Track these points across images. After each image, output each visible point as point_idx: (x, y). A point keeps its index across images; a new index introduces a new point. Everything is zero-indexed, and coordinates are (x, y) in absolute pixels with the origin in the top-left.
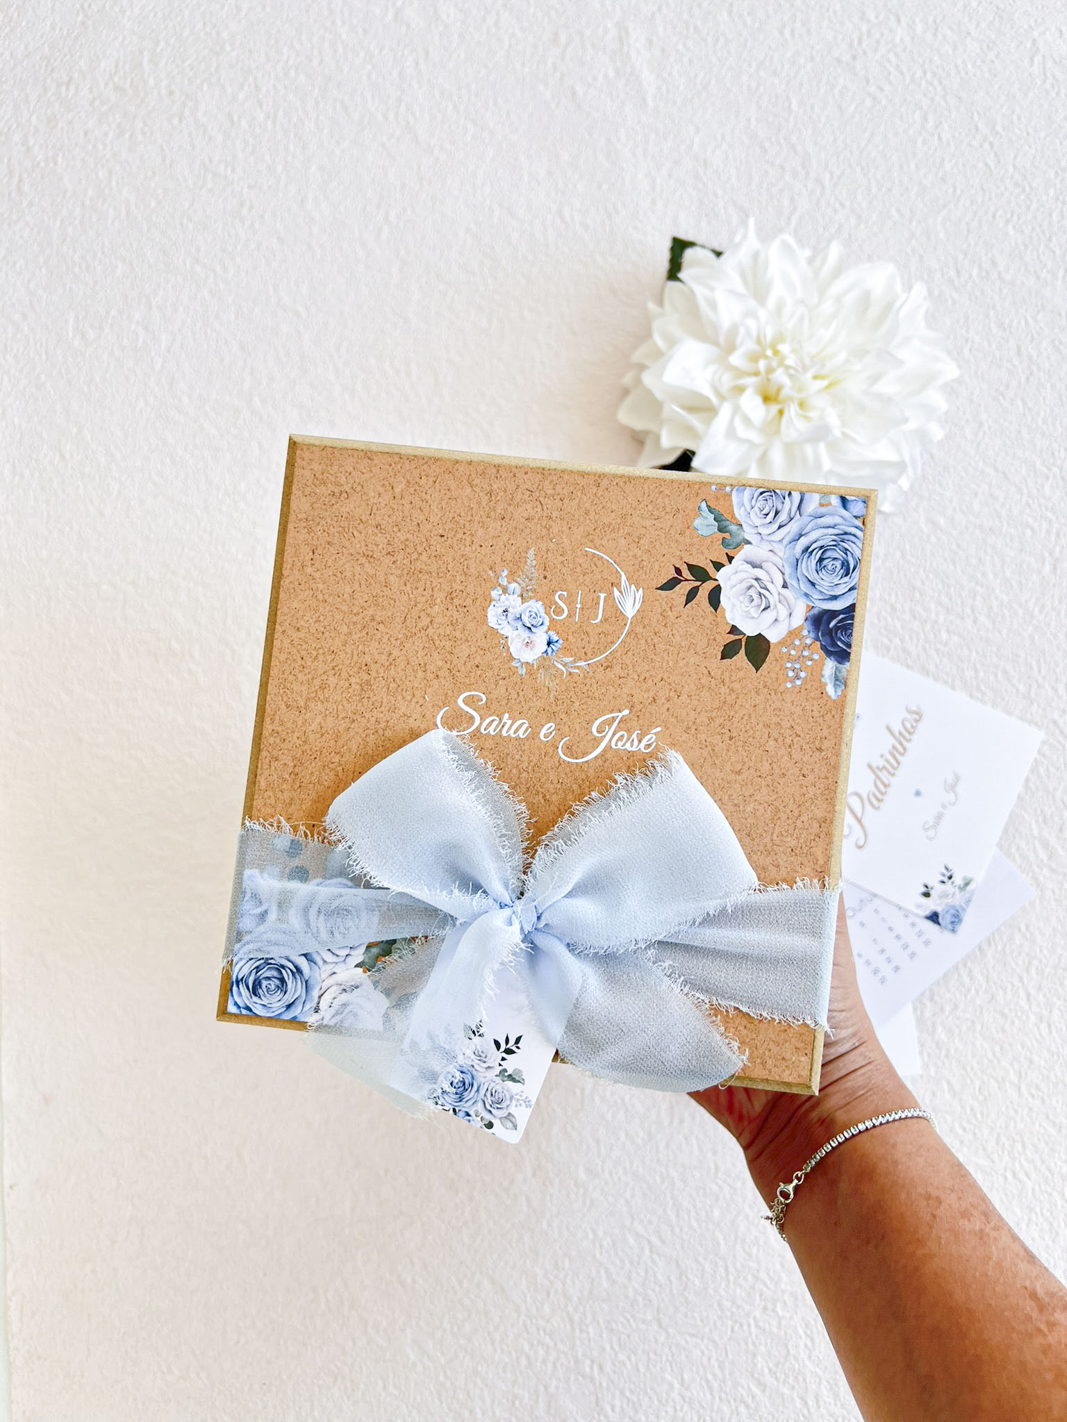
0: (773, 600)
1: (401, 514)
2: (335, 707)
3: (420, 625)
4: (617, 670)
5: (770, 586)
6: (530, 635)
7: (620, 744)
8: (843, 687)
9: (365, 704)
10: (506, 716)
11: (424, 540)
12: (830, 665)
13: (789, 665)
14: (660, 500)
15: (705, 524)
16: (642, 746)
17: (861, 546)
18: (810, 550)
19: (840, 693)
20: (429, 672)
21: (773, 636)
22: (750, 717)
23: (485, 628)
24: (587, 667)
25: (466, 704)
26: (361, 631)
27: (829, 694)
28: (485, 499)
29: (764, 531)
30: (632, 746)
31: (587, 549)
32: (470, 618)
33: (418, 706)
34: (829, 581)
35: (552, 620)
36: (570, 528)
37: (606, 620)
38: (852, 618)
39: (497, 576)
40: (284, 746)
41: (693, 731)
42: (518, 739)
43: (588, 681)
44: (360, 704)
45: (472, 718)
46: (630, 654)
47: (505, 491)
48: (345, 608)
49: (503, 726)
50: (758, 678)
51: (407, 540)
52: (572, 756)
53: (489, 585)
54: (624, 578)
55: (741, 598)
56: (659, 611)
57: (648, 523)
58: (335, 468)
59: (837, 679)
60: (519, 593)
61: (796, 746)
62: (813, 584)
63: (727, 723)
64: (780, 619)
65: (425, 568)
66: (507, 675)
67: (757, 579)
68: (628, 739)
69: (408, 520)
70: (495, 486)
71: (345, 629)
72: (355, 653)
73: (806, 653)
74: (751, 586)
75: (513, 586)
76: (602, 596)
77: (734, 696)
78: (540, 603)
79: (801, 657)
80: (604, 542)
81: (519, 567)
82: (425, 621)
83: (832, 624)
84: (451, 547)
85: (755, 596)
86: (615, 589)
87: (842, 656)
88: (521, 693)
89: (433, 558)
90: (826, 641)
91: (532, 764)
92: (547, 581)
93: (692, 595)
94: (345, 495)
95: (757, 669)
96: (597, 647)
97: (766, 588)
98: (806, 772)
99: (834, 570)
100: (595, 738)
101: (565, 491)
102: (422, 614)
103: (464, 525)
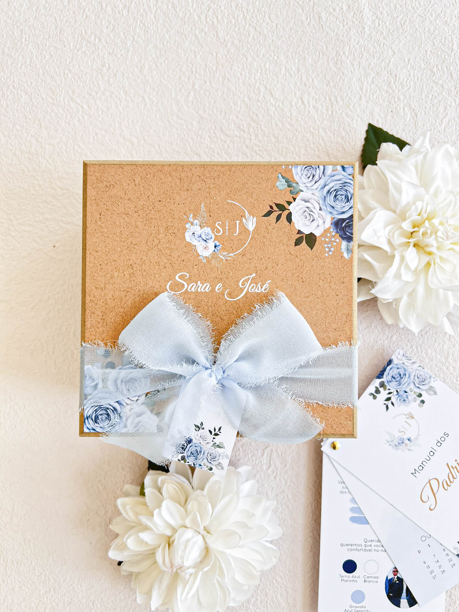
0: (316, 216)
1: (139, 193)
2: (118, 286)
3: (154, 244)
4: (248, 255)
5: (313, 210)
6: (206, 244)
8: (351, 253)
9: (133, 283)
10: (199, 282)
11: (152, 204)
12: (344, 244)
13: (326, 246)
14: (259, 175)
15: (281, 184)
16: (263, 290)
17: (353, 188)
18: (330, 192)
19: (350, 256)
20: (161, 266)
21: (317, 233)
22: (311, 271)
23: (185, 242)
24: (234, 256)
25: (180, 279)
26: (127, 249)
27: (345, 257)
28: (178, 182)
29: (309, 185)
30: (258, 290)
31: (228, 201)
32: (177, 238)
33: (157, 282)
34: (340, 205)
35: (216, 236)
36: (219, 192)
37: (241, 233)
38: (352, 221)
39: (188, 217)
40: (97, 306)
41: (285, 280)
42: (205, 292)
43: (235, 263)
44: (130, 284)
45: (183, 285)
46: (253, 248)
47: (187, 177)
48: (118, 239)
49: (198, 287)
50: (312, 253)
51: (144, 204)
52: (231, 298)
53: (184, 222)
54: (247, 213)
55: (301, 217)
56: (264, 226)
57: (255, 186)
58: (106, 174)
59: (348, 250)
60: (199, 225)
61: (332, 282)
62: (333, 207)
63: (300, 275)
64: (320, 225)
65: (154, 217)
66: (197, 263)
67: (308, 208)
68: (256, 287)
69: (143, 195)
70: (182, 176)
71: (119, 249)
72: (125, 260)
73: (333, 239)
74: (305, 211)
75: (196, 221)
76: (238, 222)
77: (302, 262)
79: (331, 242)
80: (236, 197)
81: (197, 212)
82: (156, 242)
83: (343, 225)
84: (165, 206)
85: (308, 216)
86: (243, 218)
87: (349, 239)
88: (205, 271)
89: (157, 212)
90: (341, 233)
91: (213, 303)
92: (211, 218)
93: (279, 218)
94: (112, 186)
95: (312, 249)
96: (237, 246)
97: (312, 211)
98: (337, 293)
99: (342, 200)
100: (241, 289)
101: (215, 175)
102: (155, 239)
103: (170, 195)
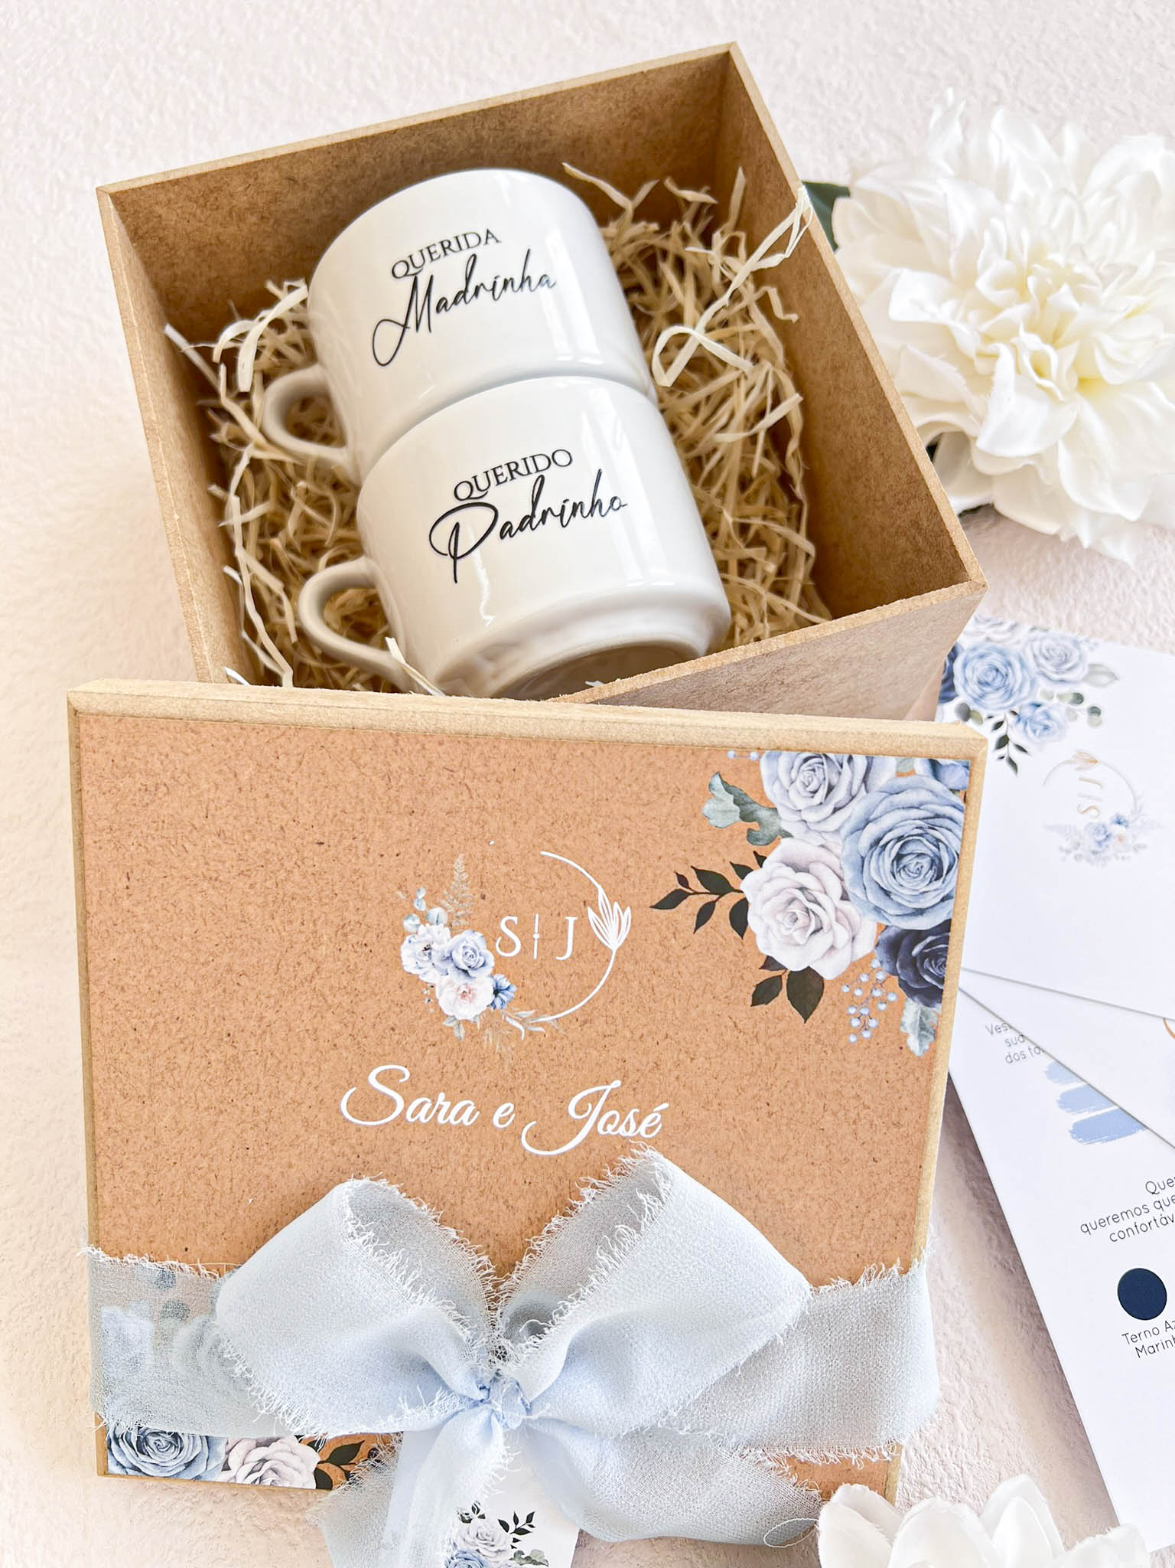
0: (828, 917)
1: (253, 814)
2: (192, 1094)
3: (300, 974)
4: (600, 1025)
5: (821, 898)
6: (467, 981)
7: (610, 1128)
8: (932, 1038)
9: (235, 1088)
10: (442, 1096)
11: (293, 851)
12: (912, 1009)
13: (852, 1011)
14: (649, 776)
15: (721, 809)
16: (642, 1129)
17: (960, 834)
18: (882, 843)
19: (927, 1047)
20: (321, 1041)
21: (828, 971)
22: (797, 1084)
23: (399, 974)
24: (556, 1024)
25: (381, 1082)
26: (214, 988)
27: (912, 1048)
28: (380, 785)
29: (812, 816)
30: (627, 1130)
31: (543, 853)
32: (375, 961)
33: (311, 1088)
34: (911, 888)
35: (498, 958)
36: (515, 823)
37: (579, 955)
38: (946, 940)
39: (411, 899)
40: (131, 1148)
41: (716, 1107)
42: (461, 1126)
43: (558, 1044)
44: (227, 1090)
45: (392, 1102)
46: (617, 1002)
47: (411, 772)
48: (186, 955)
49: (438, 1111)
50: (807, 1030)
51: (267, 852)
52: (542, 1147)
53: (399, 911)
54: (601, 893)
55: (779, 917)
56: (657, 938)
57: (633, 811)
58: (143, 748)
59: (922, 1027)
60: (445, 922)
61: (863, 1121)
62: (887, 893)
63: (764, 1093)
64: (839, 945)
65: (300, 892)
66: (437, 1038)
67: (802, 889)
68: (621, 1121)
69: (266, 822)
70: (394, 766)
71: (190, 985)
72: (211, 1019)
73: (877, 993)
74: (793, 900)
75: (436, 912)
76: (571, 920)
77: (773, 1056)
78: (479, 934)
79: (869, 1000)
80: (569, 843)
81: (442, 884)
82: (308, 968)
83: (916, 951)
84: (335, 859)
85: (800, 914)
86: (590, 910)
87: (932, 995)
88: (461, 1064)
89: (310, 877)
90: (908, 975)
91: (485, 1160)
92: (486, 902)
93: (704, 915)
94: (163, 789)
95: (806, 1018)
96: (567, 994)
97: (816, 902)
98: (877, 1155)
99: (919, 872)
100: (574, 1122)
101: (503, 768)
102: (303, 959)
103: (353, 826)
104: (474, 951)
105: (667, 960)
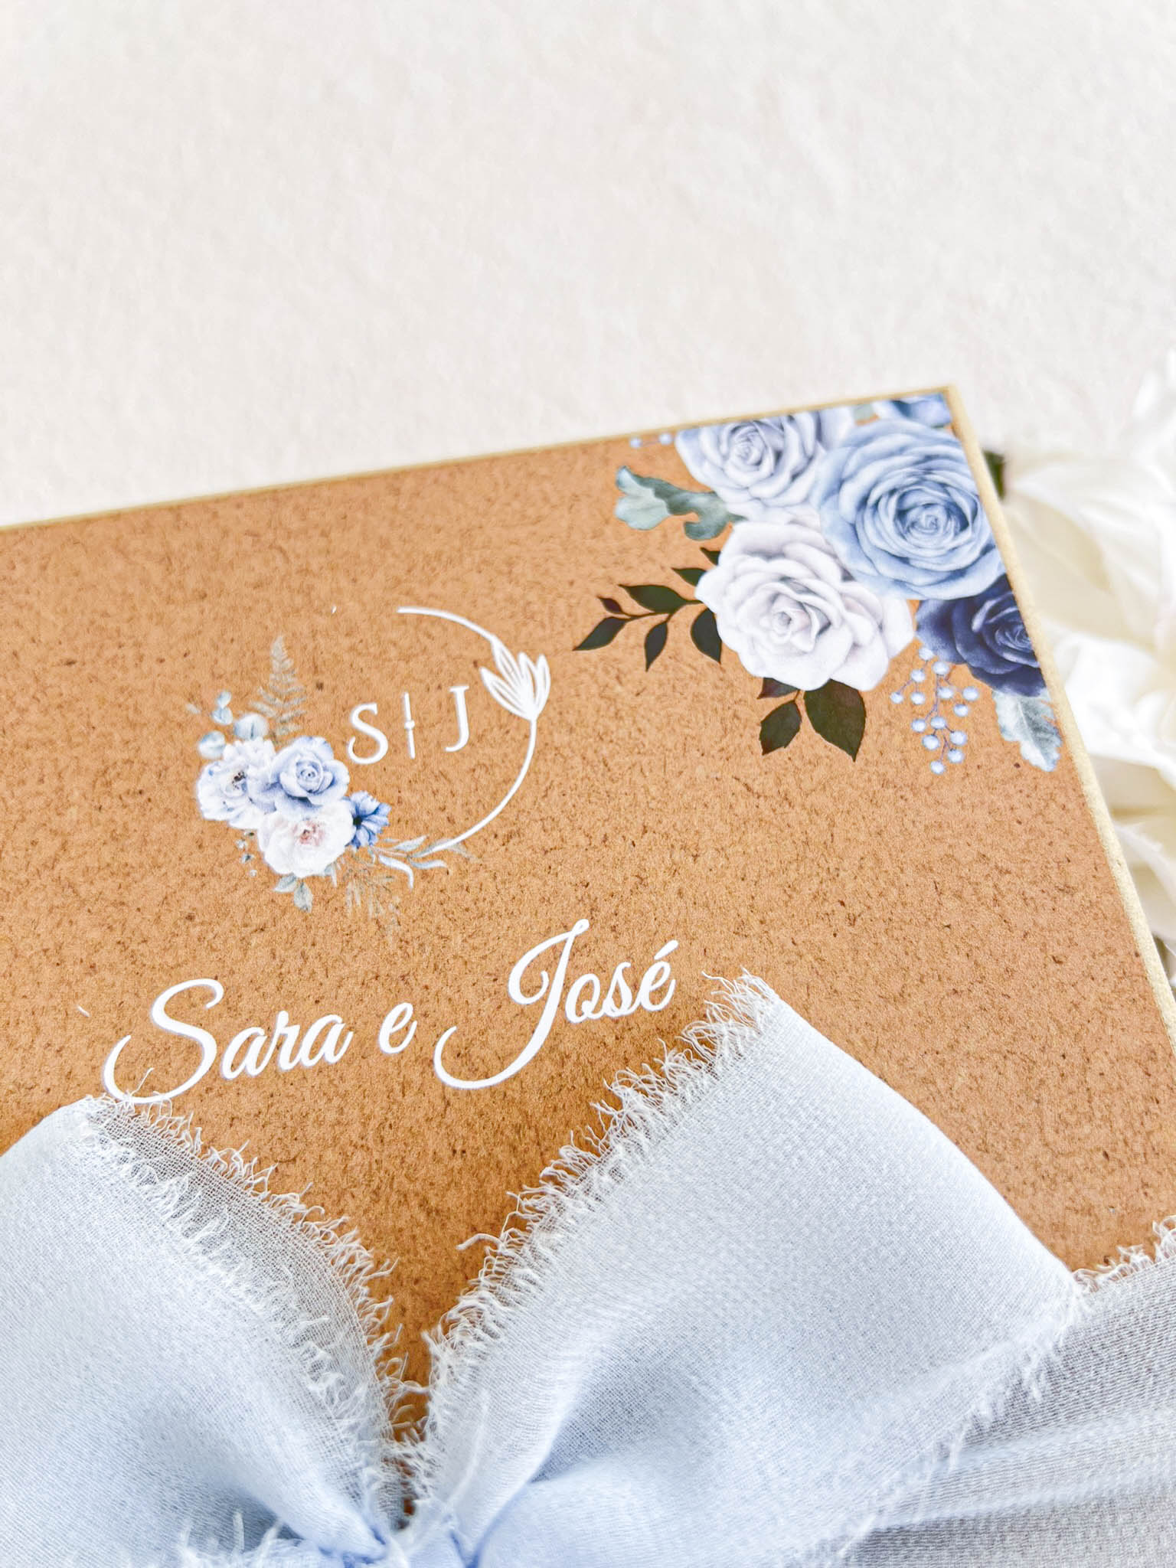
0: (834, 609)
3: (37, 859)
4: (534, 833)
5: (814, 584)
6: (309, 813)
7: (588, 1007)
8: (1056, 741)
10: (283, 1017)
11: (30, 681)
12: (1008, 705)
13: (920, 726)
14: (532, 488)
15: (639, 507)
16: (643, 998)
17: (968, 472)
18: (870, 502)
19: (1055, 755)
20: (69, 964)
21: (862, 677)
22: (878, 861)
23: (196, 826)
24: (462, 851)
25: (173, 1016)
27: (1034, 762)
29: (766, 491)
30: (618, 1003)
32: (156, 813)
33: (50, 1054)
34: (932, 547)
35: (354, 769)
37: (480, 738)
38: (1012, 601)
39: (207, 709)
41: (757, 928)
42: (322, 1068)
43: (470, 880)
45: (193, 1049)
46: (555, 794)
47: (200, 547)
49: (278, 1047)
50: (862, 771)
52: (474, 1073)
53: (189, 734)
54: (497, 646)
55: (764, 622)
56: (594, 689)
59: (1036, 728)
60: (265, 733)
61: (1009, 897)
62: (904, 560)
63: (830, 887)
64: (863, 640)
65: (39, 736)
66: (266, 917)
67: (784, 579)
68: (605, 990)
73: (946, 694)
74: (775, 597)
75: (249, 721)
76: (459, 692)
77: (823, 824)
78: (319, 740)
79: (938, 706)
81: (255, 680)
82: (49, 846)
83: (977, 623)
84: (93, 679)
85: (793, 612)
86: (484, 671)
87: (1027, 679)
88: (311, 953)
89: (53, 712)
90: (979, 658)
91: (373, 1123)
92: (325, 692)
93: (655, 642)
95: (853, 752)
96: (473, 799)
97: (808, 591)
98: (1058, 951)
99: (935, 524)
100: (522, 1012)
101: (330, 518)
102: (40, 835)
103: (118, 631)
104: (315, 766)
105: (617, 716)
